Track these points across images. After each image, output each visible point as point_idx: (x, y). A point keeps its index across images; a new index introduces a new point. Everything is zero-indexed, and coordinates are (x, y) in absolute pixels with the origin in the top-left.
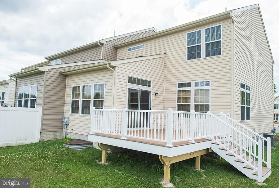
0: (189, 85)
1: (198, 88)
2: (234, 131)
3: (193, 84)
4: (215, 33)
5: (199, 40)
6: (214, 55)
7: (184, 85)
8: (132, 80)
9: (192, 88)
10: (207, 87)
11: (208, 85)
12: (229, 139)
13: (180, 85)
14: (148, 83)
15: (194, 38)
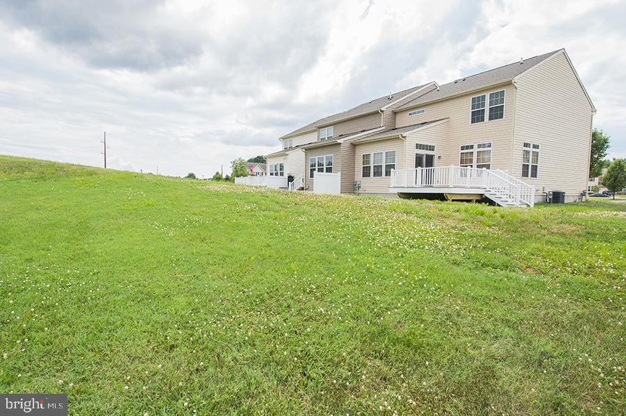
0: (472, 147)
1: (482, 149)
2: (510, 185)
3: (476, 146)
4: (498, 97)
5: (483, 105)
6: (497, 118)
7: (467, 147)
8: (419, 146)
9: (475, 150)
10: (489, 149)
11: (490, 146)
12: (507, 192)
13: (463, 148)
14: (432, 148)
15: (478, 102)
